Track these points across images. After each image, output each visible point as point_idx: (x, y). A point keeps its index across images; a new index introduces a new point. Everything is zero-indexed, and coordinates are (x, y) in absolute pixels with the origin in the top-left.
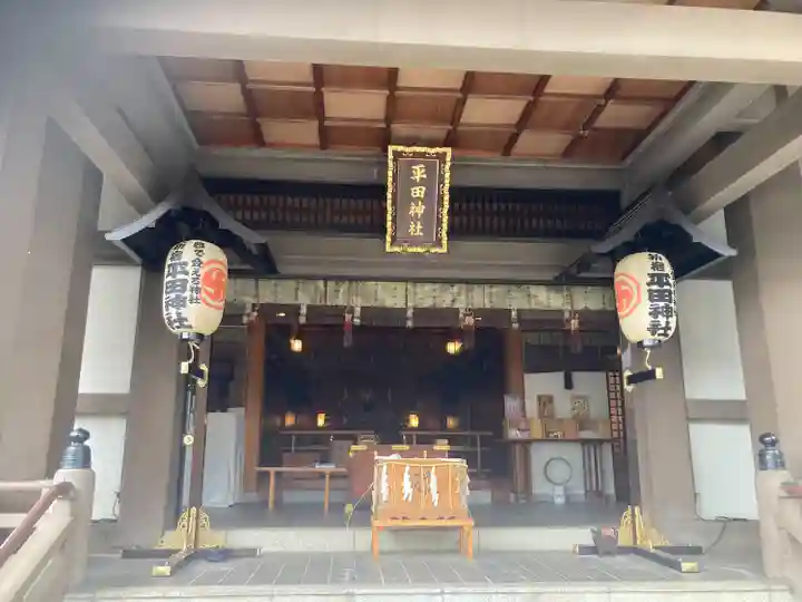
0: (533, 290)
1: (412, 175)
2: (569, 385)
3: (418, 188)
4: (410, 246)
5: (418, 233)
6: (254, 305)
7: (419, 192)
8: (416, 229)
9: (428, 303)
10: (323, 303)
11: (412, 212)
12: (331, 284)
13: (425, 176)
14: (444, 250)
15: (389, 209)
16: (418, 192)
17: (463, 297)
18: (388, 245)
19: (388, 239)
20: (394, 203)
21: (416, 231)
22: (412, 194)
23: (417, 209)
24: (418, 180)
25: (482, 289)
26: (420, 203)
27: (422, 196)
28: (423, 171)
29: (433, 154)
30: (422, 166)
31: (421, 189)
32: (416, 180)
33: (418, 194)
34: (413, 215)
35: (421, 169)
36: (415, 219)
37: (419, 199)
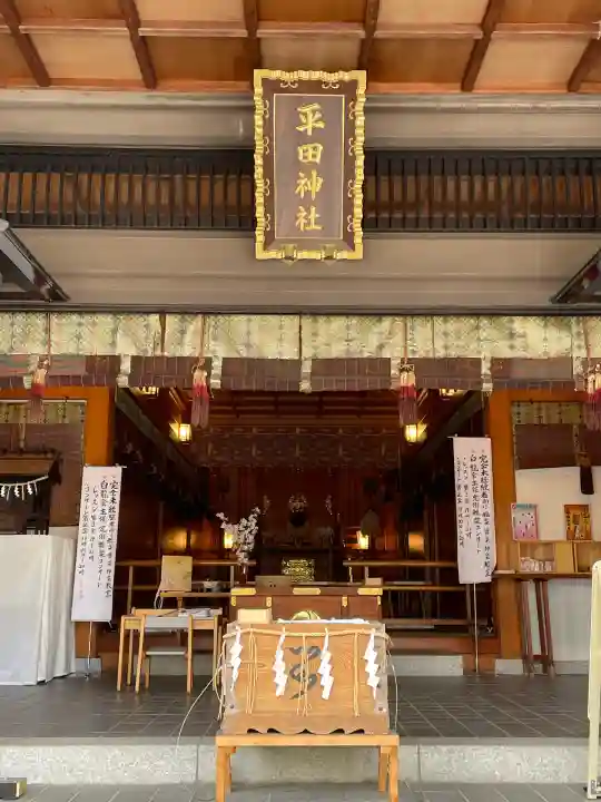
0: (519, 324)
2: (587, 487)
3: (309, 147)
4: (300, 249)
5: (313, 227)
6: (42, 358)
7: (311, 153)
8: (309, 220)
9: (337, 351)
10: (158, 353)
11: (301, 190)
12: (172, 321)
13: (321, 125)
14: (358, 254)
15: (260, 183)
17: (399, 338)
18: (259, 246)
19: (260, 237)
20: (268, 174)
21: (309, 224)
22: (301, 158)
23: (309, 183)
24: (310, 133)
25: (429, 325)
26: (314, 173)
27: (318, 160)
28: (318, 115)
29: (334, 84)
30: (316, 106)
31: (315, 148)
32: (306, 131)
33: (310, 159)
34: (302, 195)
35: (314, 112)
36: (307, 202)
37: (312, 165)
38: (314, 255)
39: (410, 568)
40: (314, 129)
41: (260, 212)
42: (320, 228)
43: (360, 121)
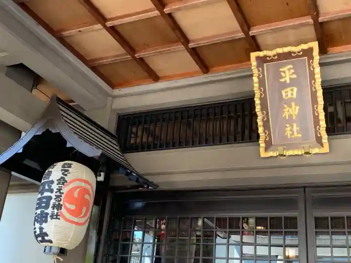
1: (282, 77)
3: (288, 89)
4: (288, 149)
5: (296, 135)
7: (290, 93)
8: (293, 131)
11: (286, 114)
13: (294, 76)
15: (259, 114)
18: (262, 150)
19: (262, 145)
20: (264, 107)
21: (293, 134)
22: (284, 97)
23: (290, 110)
24: (288, 81)
26: (293, 104)
27: (295, 96)
28: (292, 71)
29: (299, 52)
30: (290, 66)
31: (292, 90)
32: (285, 81)
33: (290, 96)
34: (287, 118)
35: (289, 69)
36: (290, 121)
37: (291, 100)
38: (296, 152)
40: (290, 78)
41: (261, 130)
42: (300, 135)
43: (317, 70)
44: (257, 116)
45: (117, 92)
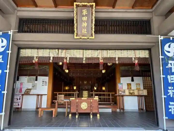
0: (123, 51)
2: (133, 80)
3: (84, 17)
4: (83, 36)
5: (85, 32)
6: (37, 57)
8: (84, 31)
9: (90, 56)
10: (57, 56)
11: (83, 25)
12: (60, 50)
13: (87, 13)
14: (93, 38)
15: (75, 24)
16: (85, 19)
17: (101, 54)
18: (75, 36)
19: (75, 34)
20: (77, 22)
22: (83, 20)
24: (85, 15)
25: (107, 51)
26: (85, 22)
28: (86, 11)
29: (89, 6)
32: (84, 15)
33: (85, 20)
36: (84, 28)
37: (85, 21)
38: (85, 38)
39: (103, 94)
41: (75, 30)
42: (86, 33)
43: (94, 12)
44: (74, 25)
45: (19, 8)
